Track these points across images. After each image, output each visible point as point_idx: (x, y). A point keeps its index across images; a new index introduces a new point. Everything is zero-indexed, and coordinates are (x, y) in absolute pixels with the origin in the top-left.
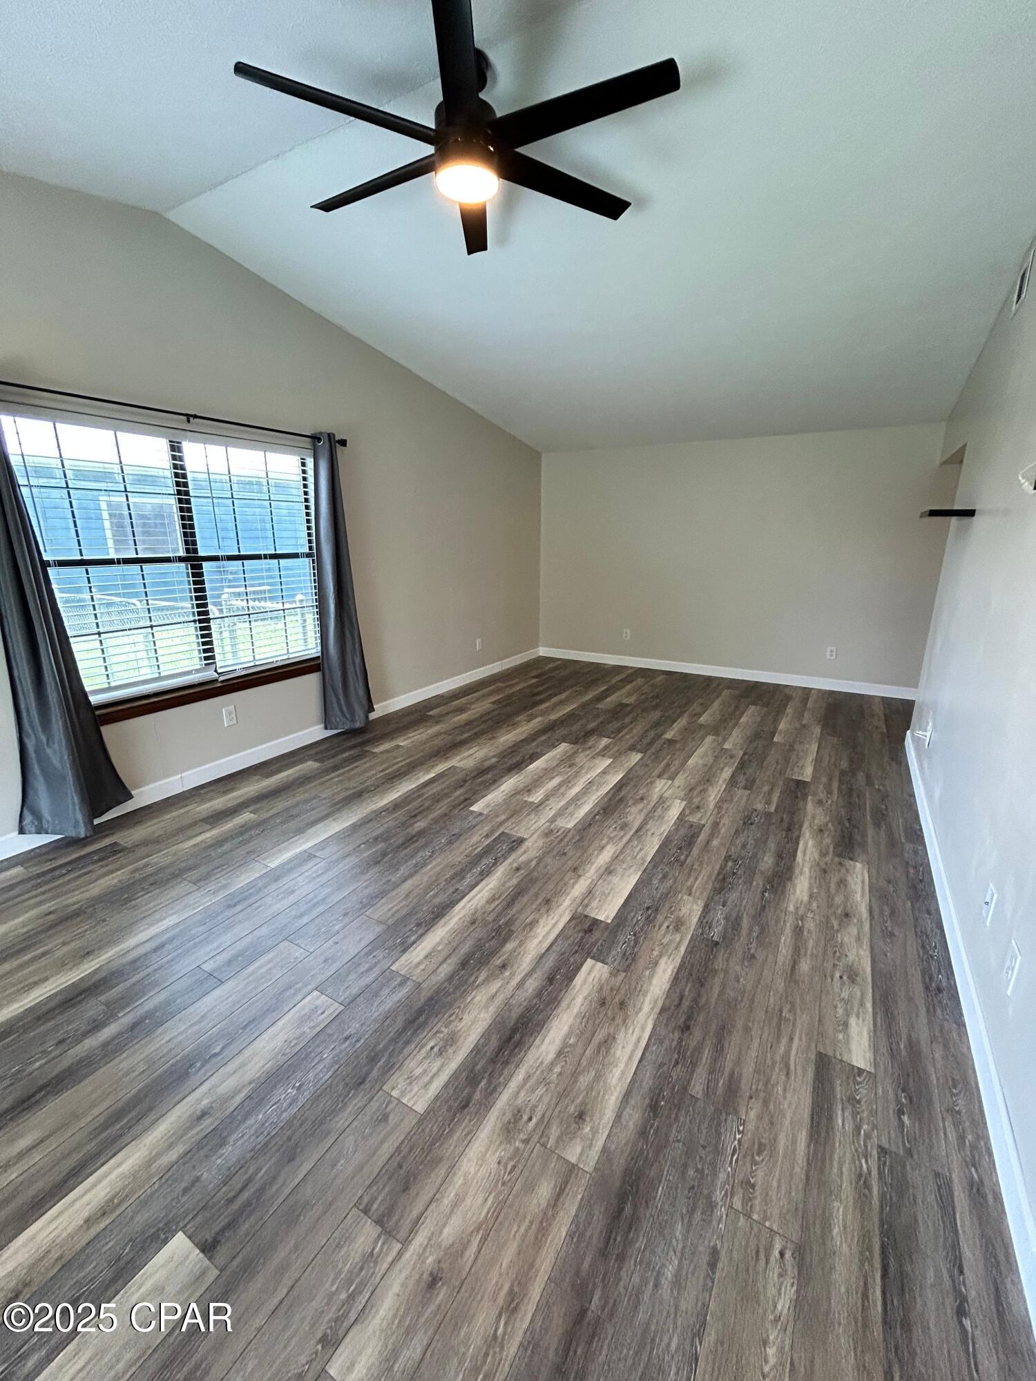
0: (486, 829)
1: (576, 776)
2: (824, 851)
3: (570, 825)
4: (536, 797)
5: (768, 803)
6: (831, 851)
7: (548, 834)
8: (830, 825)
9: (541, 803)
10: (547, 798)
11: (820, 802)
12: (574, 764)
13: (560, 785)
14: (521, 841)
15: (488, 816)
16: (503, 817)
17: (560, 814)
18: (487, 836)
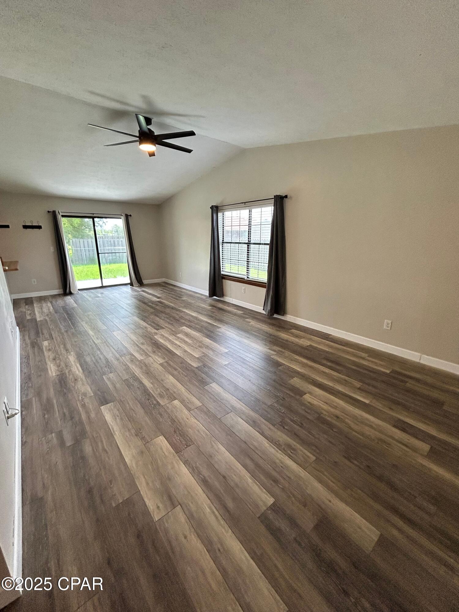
2: (70, 372)
5: (109, 379)
6: (67, 374)
8: (73, 385)
11: (85, 394)
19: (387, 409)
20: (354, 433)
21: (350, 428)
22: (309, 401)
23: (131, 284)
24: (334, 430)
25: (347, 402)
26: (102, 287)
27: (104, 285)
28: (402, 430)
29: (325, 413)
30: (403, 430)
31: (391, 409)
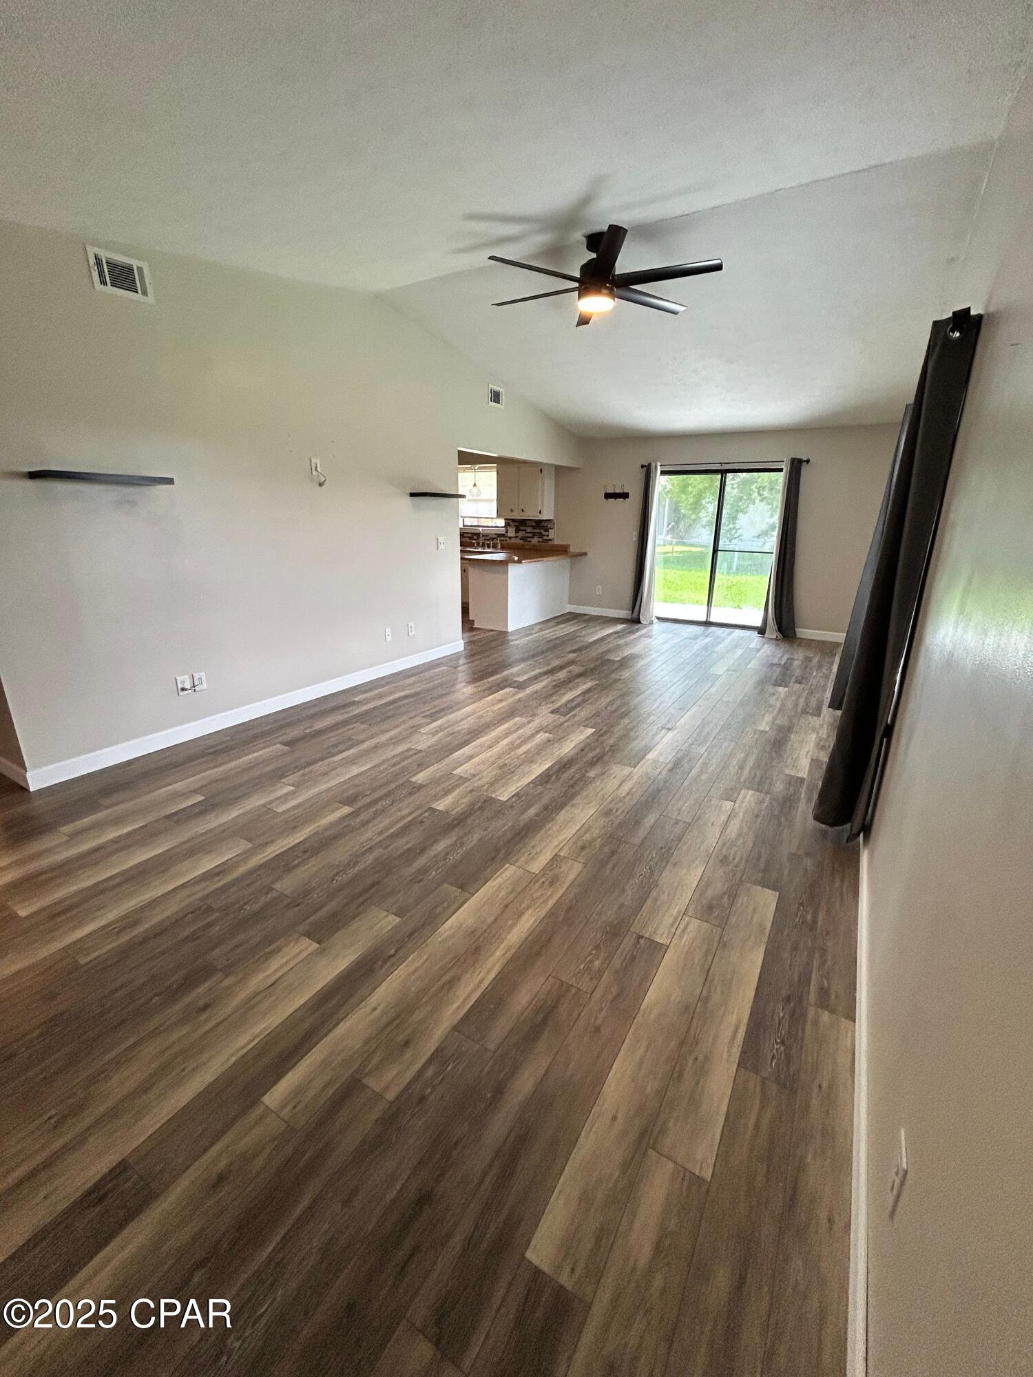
0: (577, 719)
1: (503, 753)
3: (518, 719)
4: (543, 736)
7: (534, 715)
9: (538, 732)
10: (533, 735)
12: (501, 768)
13: (520, 745)
14: (552, 712)
15: (579, 725)
16: (566, 724)
17: (524, 725)
18: (575, 715)
19: (223, 1163)
20: (131, 1041)
21: (154, 1034)
22: (285, 950)
23: (761, 631)
24: (157, 998)
25: (273, 1037)
26: (707, 624)
27: (712, 620)
28: (97, 1186)
29: (227, 982)
30: (96, 1195)
31: (221, 1179)
